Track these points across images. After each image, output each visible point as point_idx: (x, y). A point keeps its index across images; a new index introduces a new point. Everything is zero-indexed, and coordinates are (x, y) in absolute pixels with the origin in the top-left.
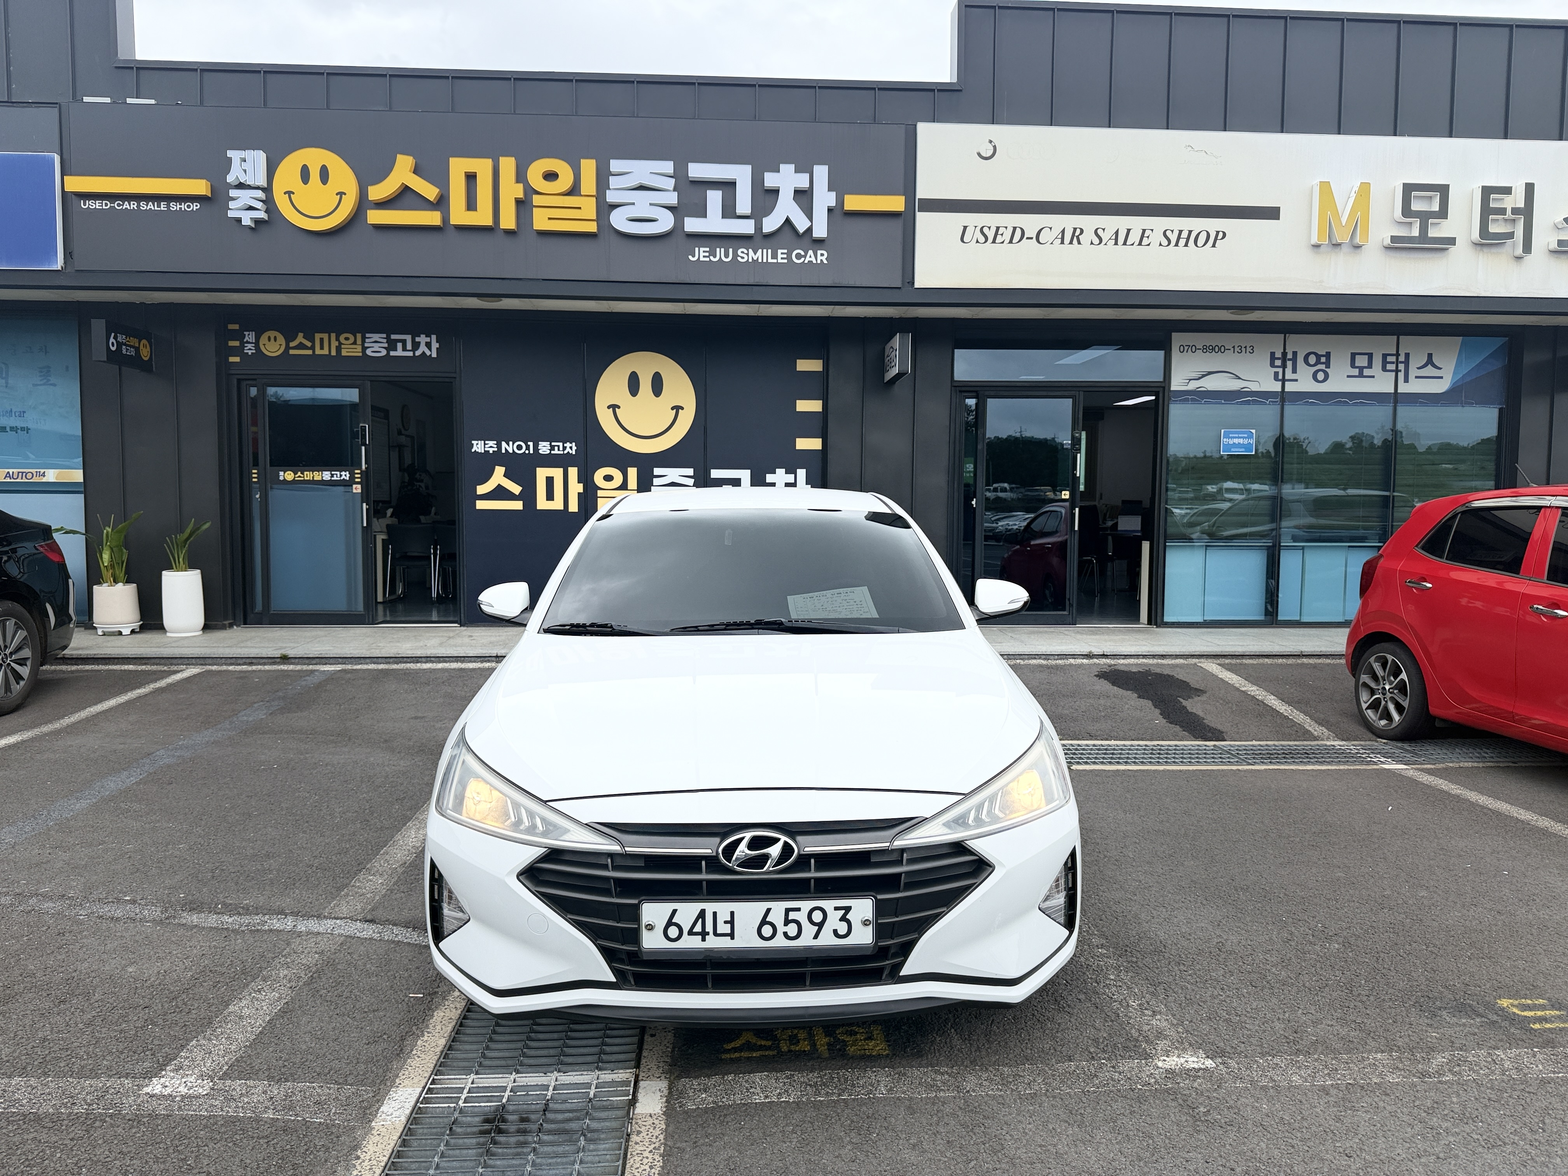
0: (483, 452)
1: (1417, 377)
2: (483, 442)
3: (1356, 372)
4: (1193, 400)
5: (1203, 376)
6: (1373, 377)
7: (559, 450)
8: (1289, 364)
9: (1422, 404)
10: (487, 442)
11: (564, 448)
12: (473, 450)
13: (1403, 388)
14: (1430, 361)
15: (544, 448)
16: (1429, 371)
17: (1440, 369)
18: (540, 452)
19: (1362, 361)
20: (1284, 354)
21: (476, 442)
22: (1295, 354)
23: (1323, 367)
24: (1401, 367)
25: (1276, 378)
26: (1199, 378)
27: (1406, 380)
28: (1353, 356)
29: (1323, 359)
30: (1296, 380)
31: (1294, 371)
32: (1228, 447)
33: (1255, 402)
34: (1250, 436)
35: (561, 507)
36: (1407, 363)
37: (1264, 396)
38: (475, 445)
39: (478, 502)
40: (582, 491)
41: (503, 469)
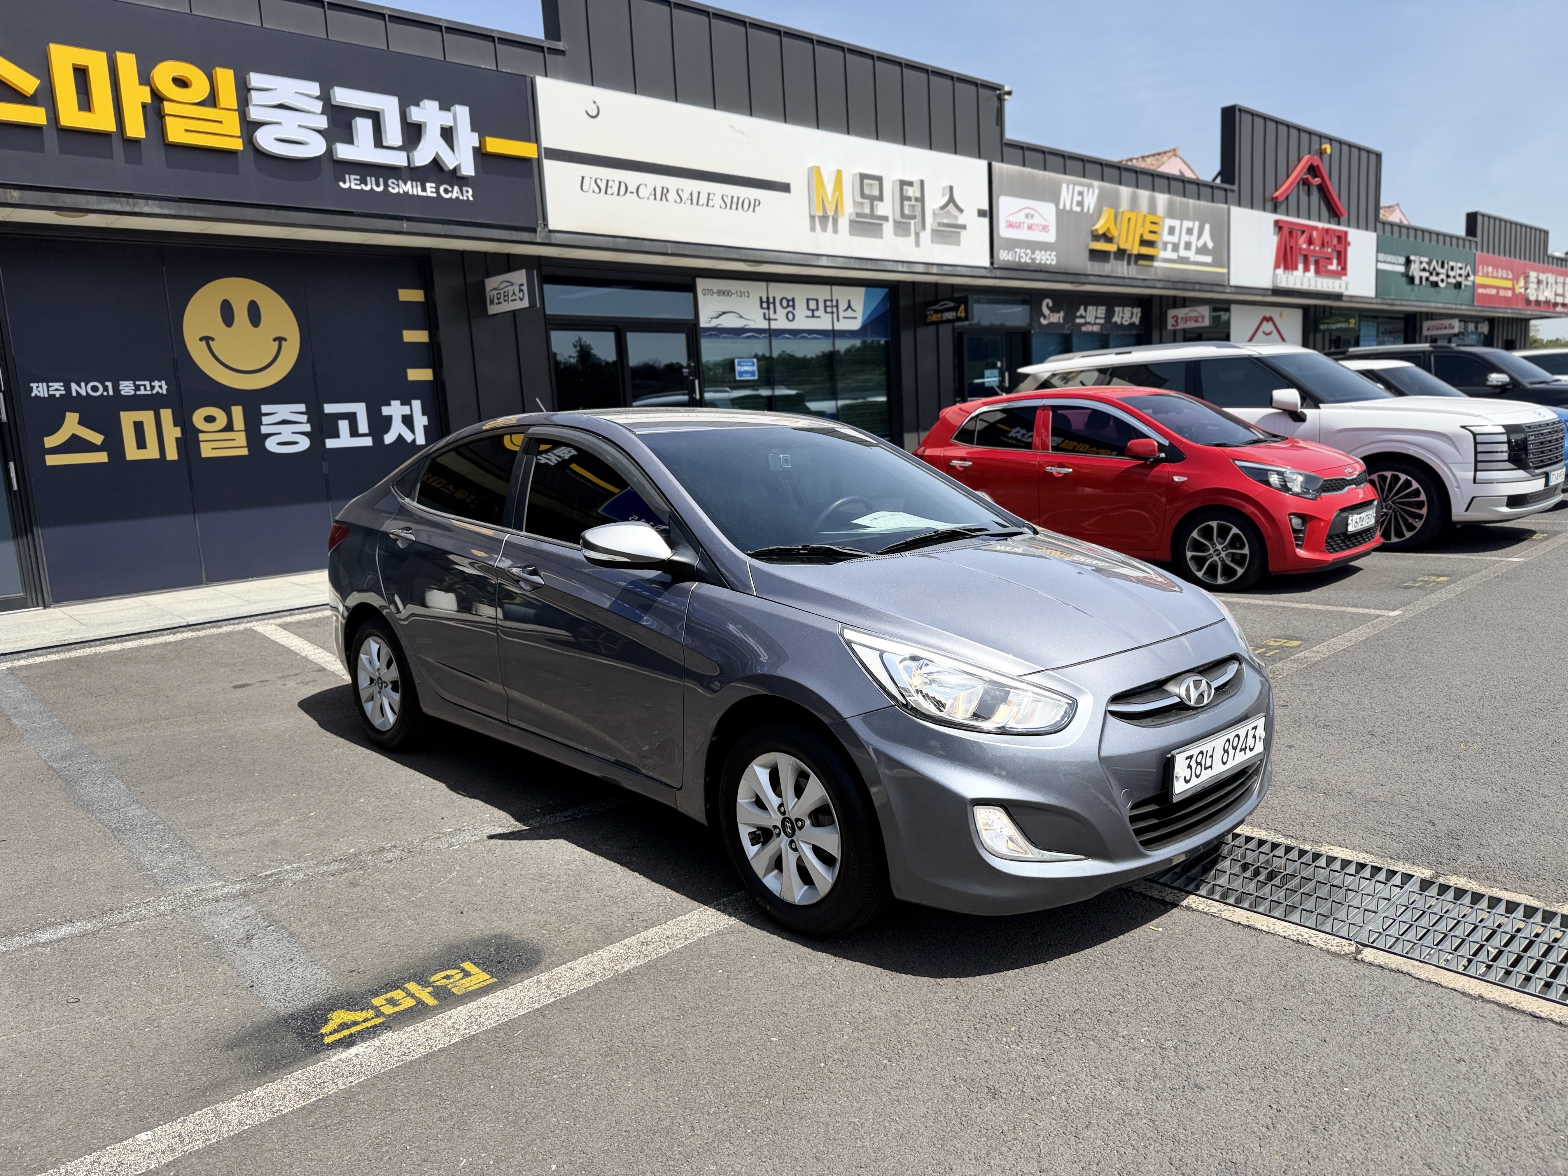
0: (46, 395)
1: (844, 318)
2: (45, 384)
3: (810, 313)
4: (716, 335)
5: (720, 315)
6: (819, 317)
7: (145, 389)
8: (771, 306)
9: (848, 338)
10: (50, 384)
11: (152, 388)
12: (33, 395)
13: (839, 326)
14: (849, 306)
15: (127, 388)
16: (849, 313)
17: (854, 311)
18: (123, 393)
19: (813, 305)
20: (768, 298)
21: (36, 385)
22: (774, 298)
23: (790, 309)
24: (835, 309)
25: (765, 318)
26: (717, 317)
27: (838, 320)
28: (808, 300)
29: (791, 303)
30: (776, 320)
31: (775, 312)
32: (741, 373)
33: (754, 337)
34: (753, 365)
35: (157, 456)
36: (837, 306)
37: (759, 331)
38: (34, 389)
39: (47, 457)
40: (179, 435)
41: (76, 416)
